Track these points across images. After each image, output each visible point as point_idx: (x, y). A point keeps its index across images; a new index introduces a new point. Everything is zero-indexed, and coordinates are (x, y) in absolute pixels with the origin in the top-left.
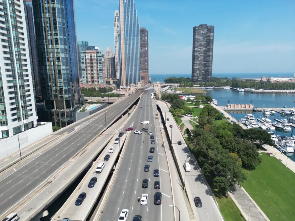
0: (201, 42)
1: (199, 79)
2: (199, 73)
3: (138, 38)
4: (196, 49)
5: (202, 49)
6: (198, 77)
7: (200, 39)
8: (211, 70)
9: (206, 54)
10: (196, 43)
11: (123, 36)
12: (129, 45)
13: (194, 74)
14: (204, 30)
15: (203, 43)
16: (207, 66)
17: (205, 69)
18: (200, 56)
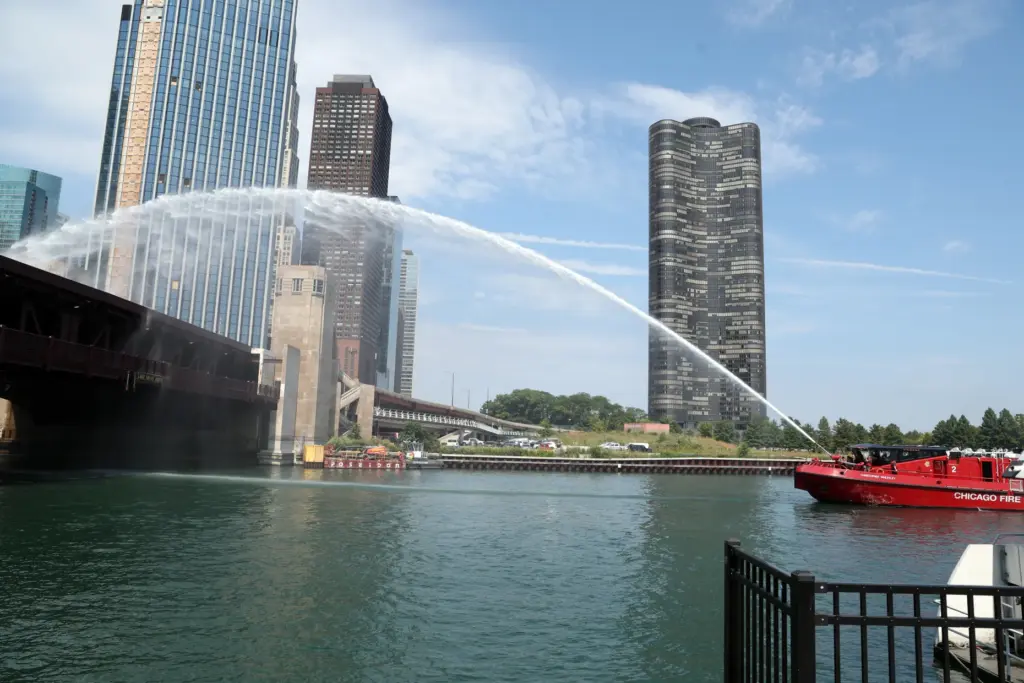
0: (692, 201)
1: (694, 408)
2: (689, 374)
3: (273, 56)
4: (668, 234)
5: (703, 238)
6: (688, 396)
7: (689, 187)
8: (762, 356)
9: (728, 266)
10: (669, 202)
11: (155, 19)
12: (199, 85)
13: (664, 377)
14: (707, 143)
15: (704, 208)
16: (737, 336)
17: (723, 352)
18: (694, 276)
